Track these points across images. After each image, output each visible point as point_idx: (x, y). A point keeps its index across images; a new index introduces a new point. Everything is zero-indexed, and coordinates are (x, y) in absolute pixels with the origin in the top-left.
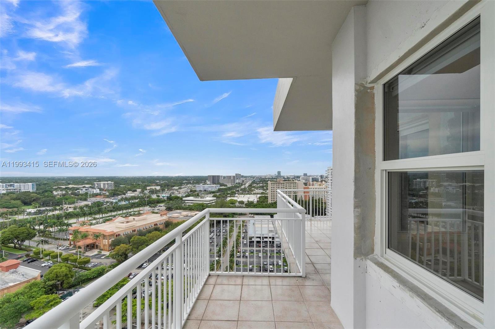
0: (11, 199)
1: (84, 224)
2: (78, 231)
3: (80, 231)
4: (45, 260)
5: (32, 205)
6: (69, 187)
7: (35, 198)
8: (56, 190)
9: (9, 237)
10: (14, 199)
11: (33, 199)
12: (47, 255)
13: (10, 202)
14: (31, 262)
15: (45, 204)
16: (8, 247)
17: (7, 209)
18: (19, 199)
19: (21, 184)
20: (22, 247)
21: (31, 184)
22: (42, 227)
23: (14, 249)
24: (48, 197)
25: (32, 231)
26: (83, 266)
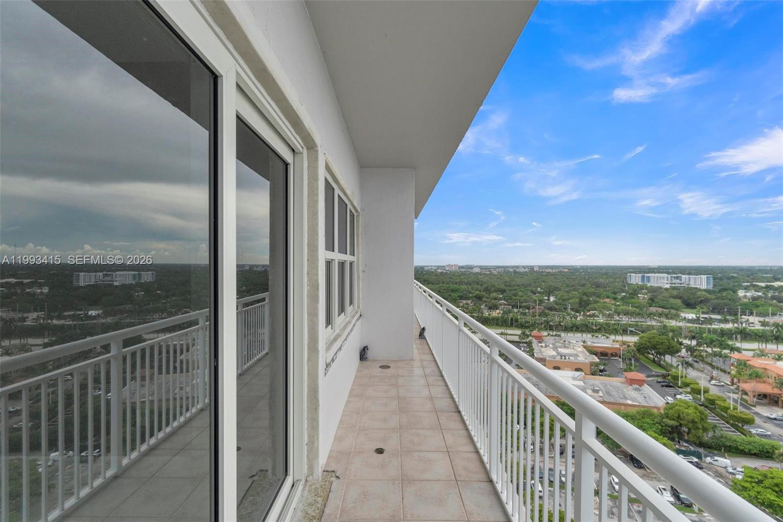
0: (670, 297)
1: (762, 354)
2: (745, 364)
3: (750, 365)
4: (684, 391)
5: (696, 308)
6: (773, 286)
7: (703, 299)
8: (746, 288)
9: (646, 344)
10: (675, 297)
11: (700, 299)
12: (686, 385)
13: (667, 301)
14: (666, 386)
15: (716, 310)
16: (647, 358)
17: (663, 309)
18: (680, 298)
19: (691, 276)
20: (662, 362)
21: (705, 276)
22: (694, 343)
23: (653, 363)
24: (723, 299)
25: (674, 343)
26: (740, 425)
